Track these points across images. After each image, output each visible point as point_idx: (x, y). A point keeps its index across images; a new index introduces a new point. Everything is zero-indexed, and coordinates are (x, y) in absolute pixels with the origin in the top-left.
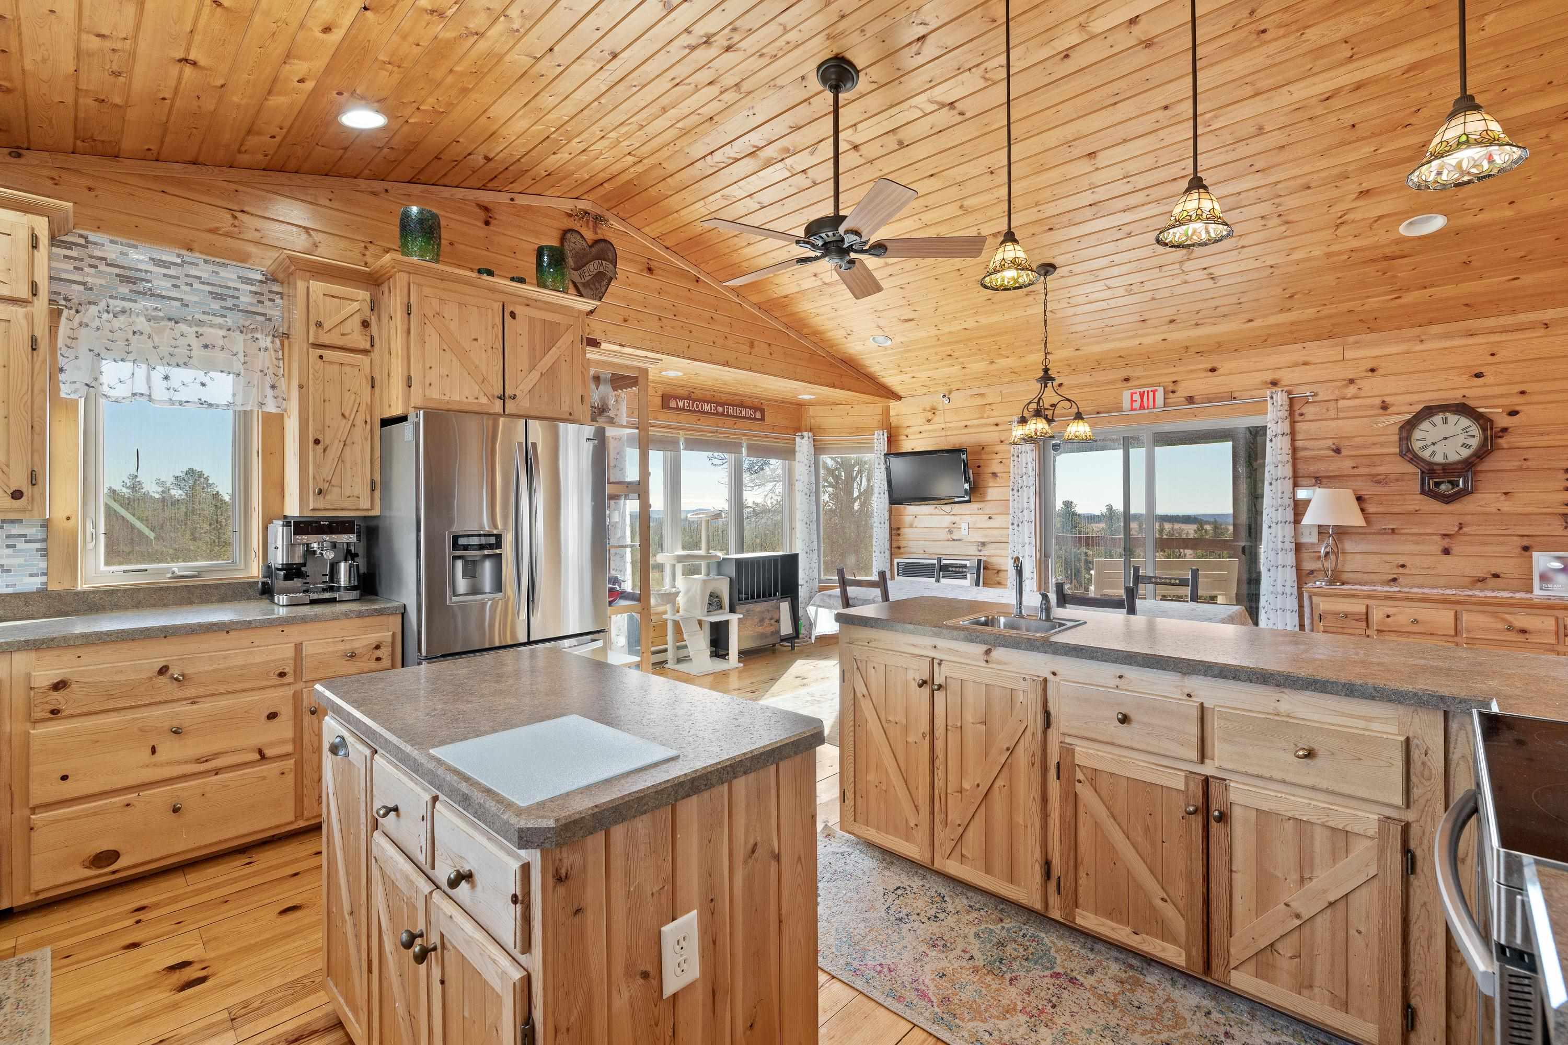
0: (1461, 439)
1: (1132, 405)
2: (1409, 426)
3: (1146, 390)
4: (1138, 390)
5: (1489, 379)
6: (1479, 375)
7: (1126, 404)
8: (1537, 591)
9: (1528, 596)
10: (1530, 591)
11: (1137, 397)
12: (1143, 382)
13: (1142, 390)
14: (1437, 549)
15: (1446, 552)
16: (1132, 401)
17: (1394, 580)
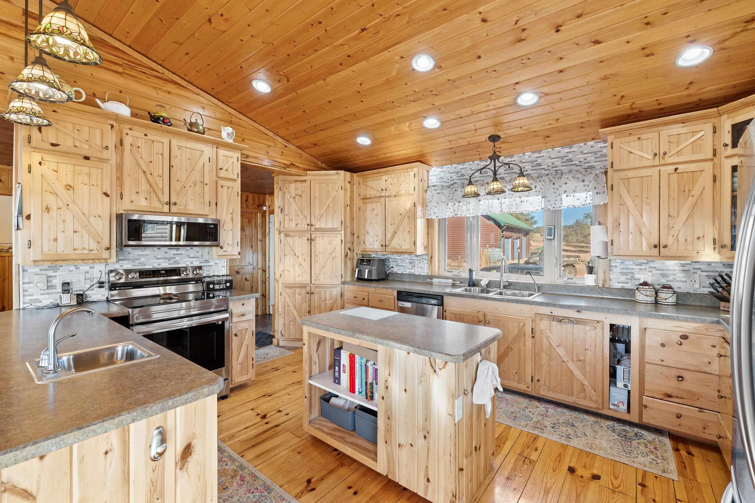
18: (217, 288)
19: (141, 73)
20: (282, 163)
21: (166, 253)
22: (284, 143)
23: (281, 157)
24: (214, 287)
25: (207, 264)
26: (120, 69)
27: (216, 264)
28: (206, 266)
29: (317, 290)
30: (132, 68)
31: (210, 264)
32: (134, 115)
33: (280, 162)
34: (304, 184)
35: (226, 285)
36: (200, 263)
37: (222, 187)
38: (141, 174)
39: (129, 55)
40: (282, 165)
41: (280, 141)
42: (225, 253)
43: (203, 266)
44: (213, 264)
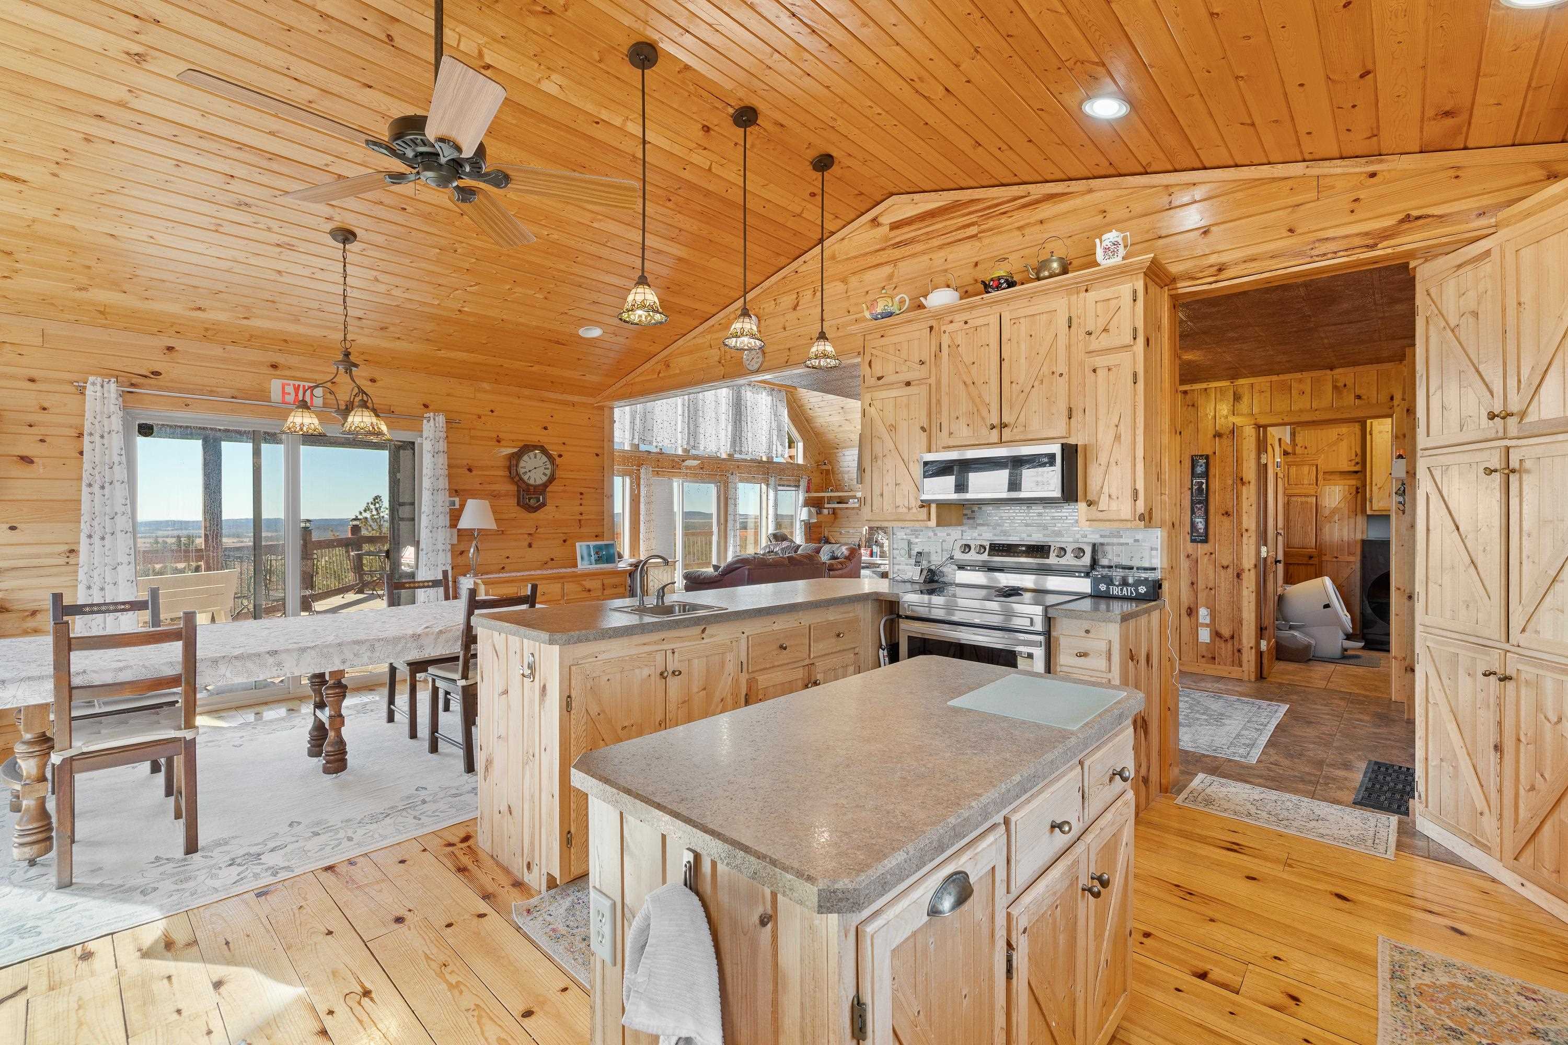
0: (542, 470)
1: (283, 396)
2: (517, 457)
3: (302, 384)
4: (292, 382)
5: (550, 431)
6: (546, 428)
7: (276, 395)
8: (579, 566)
9: (573, 569)
10: (576, 566)
11: (289, 389)
12: (298, 374)
13: (297, 383)
14: (526, 543)
15: (530, 546)
16: (284, 393)
17: (503, 568)
18: (1115, 592)
19: (1000, 217)
20: (1357, 235)
21: (1040, 515)
22: (1358, 170)
23: (1353, 218)
24: (1108, 588)
25: (1115, 540)
26: (973, 230)
27: (1137, 541)
28: (1113, 544)
29: (1528, 672)
30: (988, 217)
31: (1122, 541)
32: (966, 294)
33: (1347, 237)
34: (1486, 268)
35: (1136, 590)
36: (1101, 536)
37: (1094, 371)
38: (962, 386)
39: (978, 200)
40: (1357, 241)
41: (1339, 171)
42: (1101, 516)
43: (1108, 544)
44: (1131, 541)
